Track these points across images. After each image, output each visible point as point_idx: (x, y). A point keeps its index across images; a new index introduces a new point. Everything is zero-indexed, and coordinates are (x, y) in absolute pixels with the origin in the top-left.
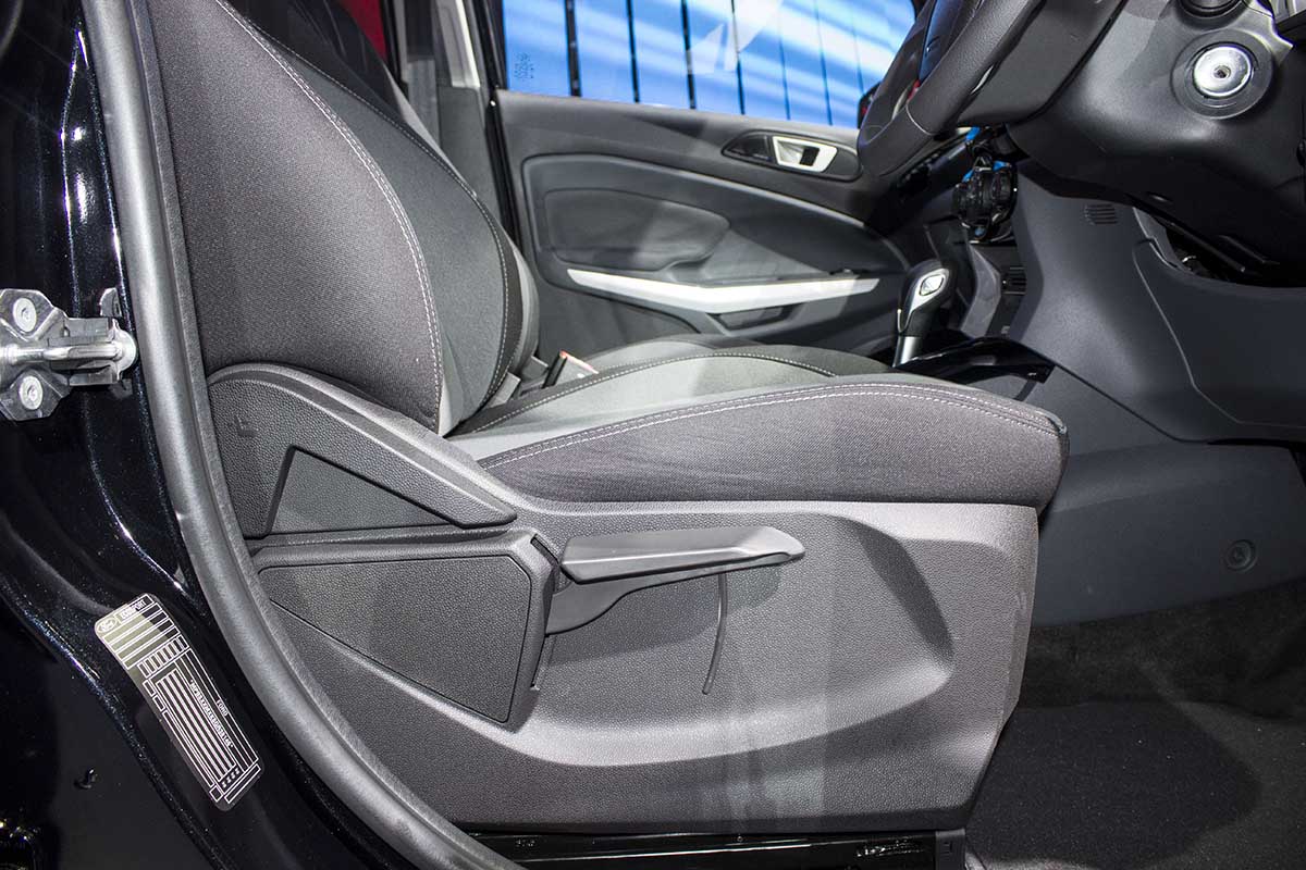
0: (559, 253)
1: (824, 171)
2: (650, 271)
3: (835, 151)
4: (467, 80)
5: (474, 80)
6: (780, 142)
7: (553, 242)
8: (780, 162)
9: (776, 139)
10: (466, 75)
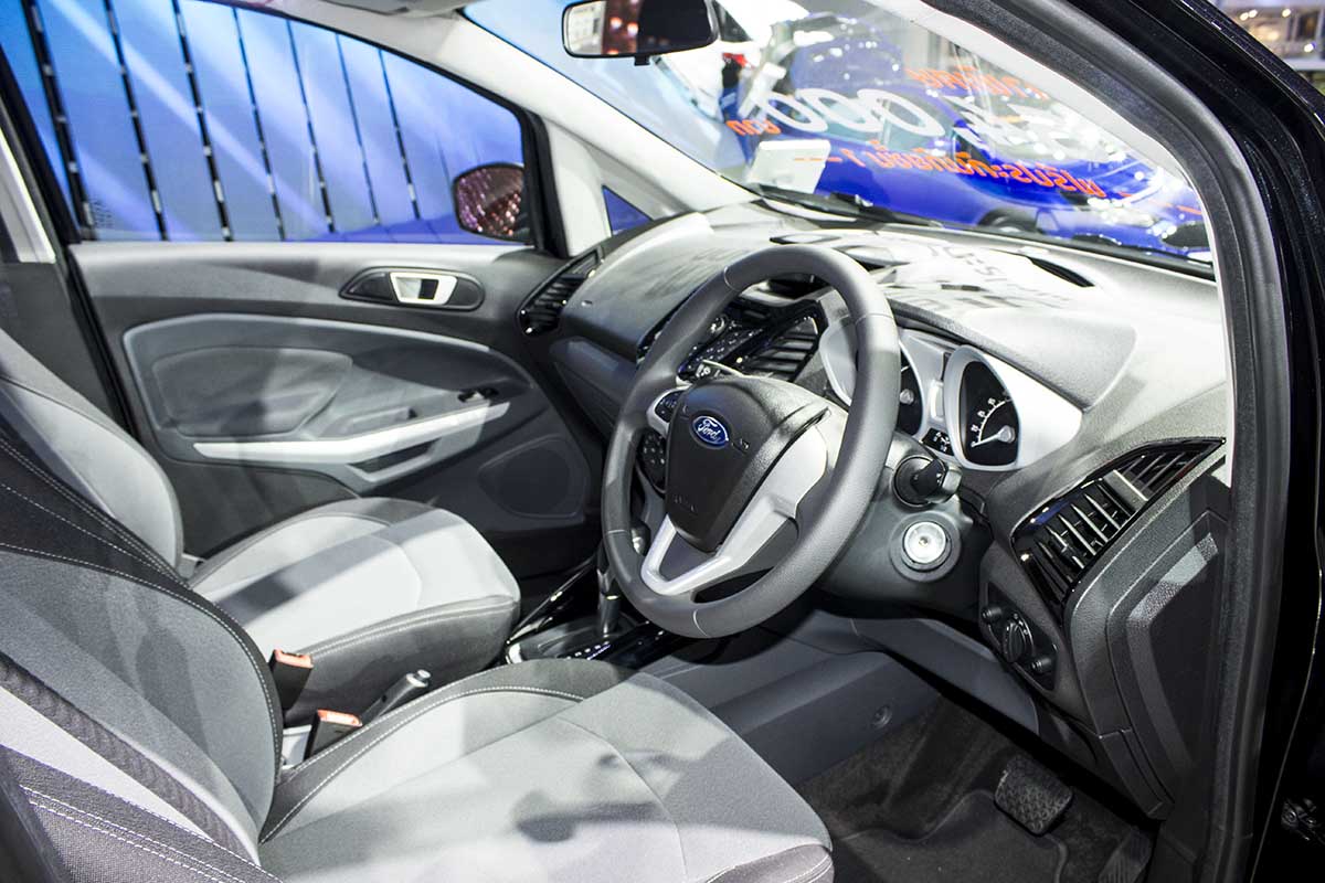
0: (181, 428)
1: (448, 303)
2: (284, 432)
3: (455, 280)
4: (39, 253)
5: (47, 253)
6: (398, 278)
7: (170, 413)
8: (402, 300)
9: (393, 277)
10: (36, 246)
